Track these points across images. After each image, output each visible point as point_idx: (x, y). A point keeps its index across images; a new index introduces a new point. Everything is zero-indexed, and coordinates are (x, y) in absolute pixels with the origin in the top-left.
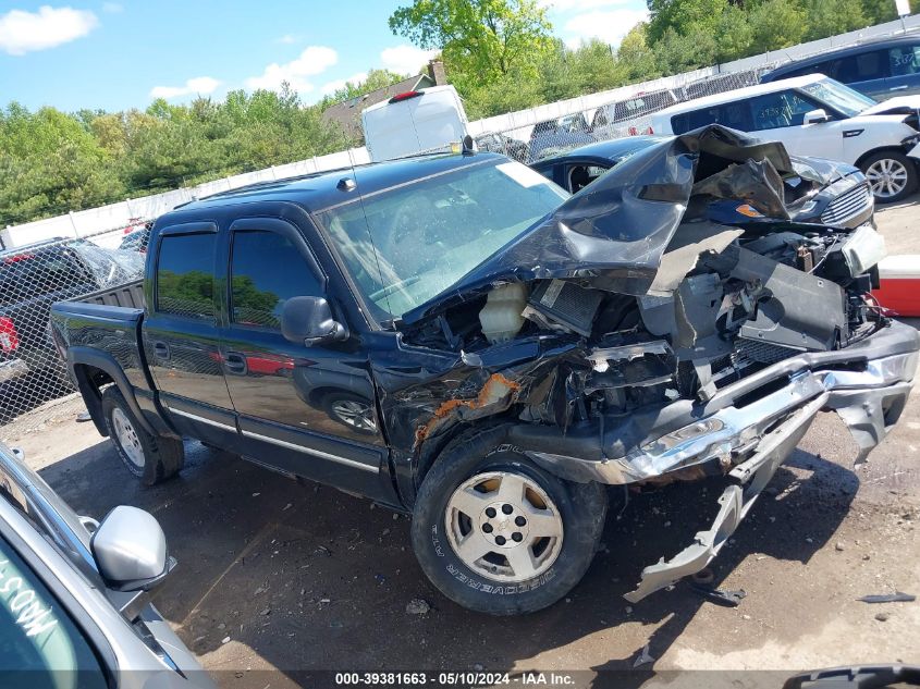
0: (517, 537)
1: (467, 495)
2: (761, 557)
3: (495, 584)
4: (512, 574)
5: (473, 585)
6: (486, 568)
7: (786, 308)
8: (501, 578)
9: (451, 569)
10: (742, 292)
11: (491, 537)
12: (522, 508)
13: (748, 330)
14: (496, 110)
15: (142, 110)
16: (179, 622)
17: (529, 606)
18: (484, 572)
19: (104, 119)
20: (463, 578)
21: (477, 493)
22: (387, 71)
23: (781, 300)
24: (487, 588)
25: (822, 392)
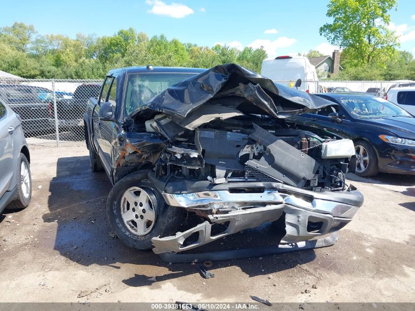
0: (142, 217)
1: (130, 194)
2: (237, 268)
3: (131, 233)
4: (137, 231)
5: (123, 230)
6: (130, 225)
7: (276, 160)
8: (133, 231)
9: (117, 220)
10: (254, 145)
11: (134, 214)
12: (146, 206)
13: (252, 163)
14: (356, 78)
15: (210, 48)
16: (51, 211)
17: (138, 247)
18: (128, 227)
19: (195, 48)
20: (120, 225)
21: (134, 194)
22: (318, 52)
23: (275, 156)
24: (127, 233)
25: (281, 203)
